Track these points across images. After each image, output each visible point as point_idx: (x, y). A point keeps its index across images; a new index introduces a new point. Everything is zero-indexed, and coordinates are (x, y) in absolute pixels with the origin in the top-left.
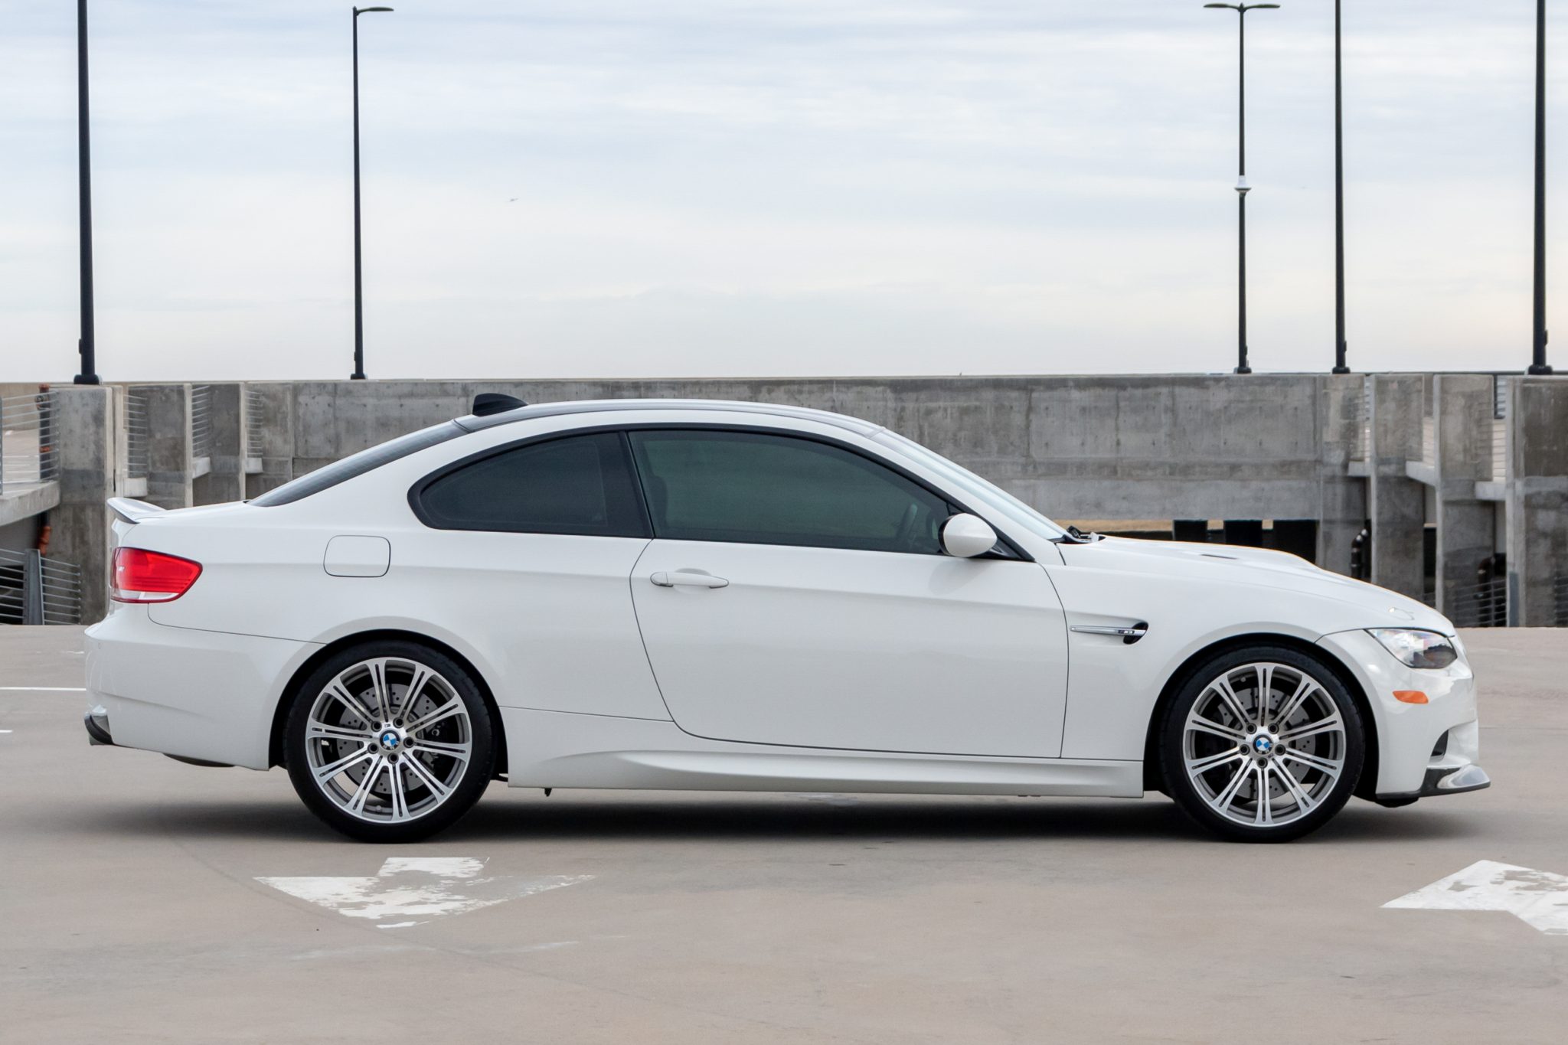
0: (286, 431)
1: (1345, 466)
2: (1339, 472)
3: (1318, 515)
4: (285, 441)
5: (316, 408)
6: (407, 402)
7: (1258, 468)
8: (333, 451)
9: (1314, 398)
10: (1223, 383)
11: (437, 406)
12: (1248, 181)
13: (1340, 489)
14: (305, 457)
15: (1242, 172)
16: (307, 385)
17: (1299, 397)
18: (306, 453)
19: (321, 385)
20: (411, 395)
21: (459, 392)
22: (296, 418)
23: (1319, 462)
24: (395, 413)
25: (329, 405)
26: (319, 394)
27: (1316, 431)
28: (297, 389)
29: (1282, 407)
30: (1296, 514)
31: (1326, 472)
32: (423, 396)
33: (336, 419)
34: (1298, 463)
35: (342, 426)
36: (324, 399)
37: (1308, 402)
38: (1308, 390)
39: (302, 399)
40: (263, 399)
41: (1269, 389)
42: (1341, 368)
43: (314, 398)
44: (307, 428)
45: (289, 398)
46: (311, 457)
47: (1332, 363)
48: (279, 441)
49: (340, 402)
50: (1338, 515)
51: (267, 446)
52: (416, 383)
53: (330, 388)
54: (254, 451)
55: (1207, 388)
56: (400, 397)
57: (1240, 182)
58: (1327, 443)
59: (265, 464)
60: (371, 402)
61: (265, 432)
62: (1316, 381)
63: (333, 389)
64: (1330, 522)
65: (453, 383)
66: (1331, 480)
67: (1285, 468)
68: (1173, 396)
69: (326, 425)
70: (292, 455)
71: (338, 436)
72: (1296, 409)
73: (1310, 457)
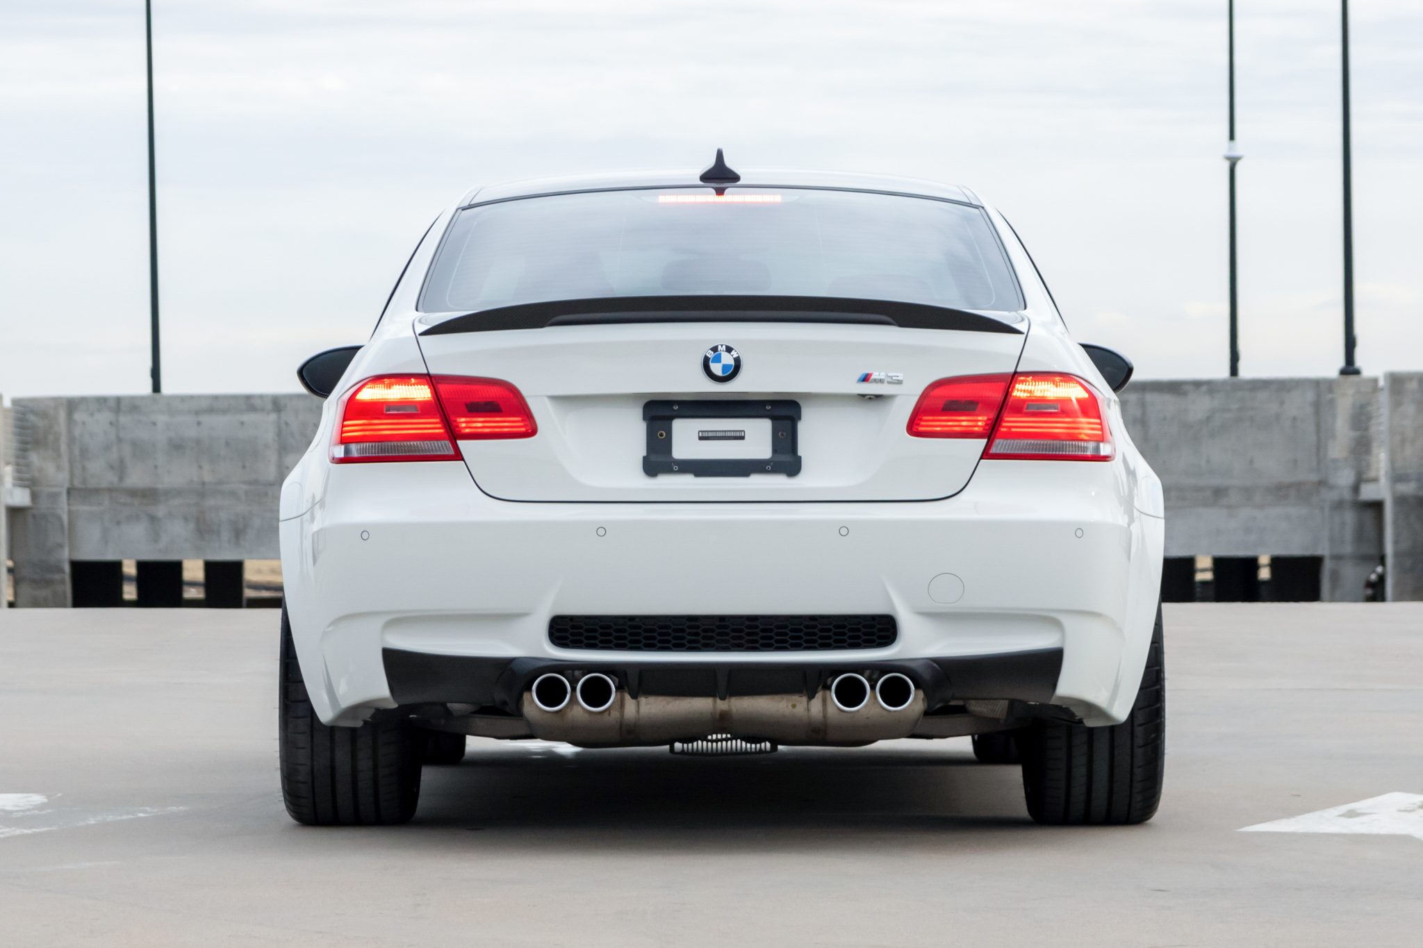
0: (59, 455)
1: (1356, 489)
2: (1347, 495)
3: (1322, 550)
4: (59, 468)
5: (97, 426)
6: (206, 419)
7: (1248, 492)
8: (115, 479)
9: (1317, 405)
10: (1204, 389)
11: (242, 423)
12: (1239, 148)
13: (1349, 517)
14: (82, 486)
15: (1232, 137)
16: (84, 400)
17: (1298, 405)
18: (84, 481)
19: (102, 401)
20: (211, 410)
21: (269, 406)
22: (72, 440)
23: (1322, 483)
24: (191, 432)
25: (111, 423)
26: (99, 410)
27: (1320, 447)
28: (72, 404)
29: (1278, 417)
30: (1296, 547)
31: (1331, 496)
32: (224, 411)
33: (119, 440)
34: (1298, 486)
35: (127, 450)
36: (105, 417)
37: (1309, 410)
38: (1310, 395)
39: (79, 416)
40: (32, 418)
41: (1262, 395)
42: (1350, 368)
43: (92, 415)
44: (84, 452)
45: (62, 415)
46: (89, 486)
47: (1341, 363)
48: (50, 468)
49: (124, 419)
50: (1348, 549)
51: (36, 474)
52: (216, 398)
53: (112, 404)
54: (21, 479)
55: (1185, 394)
56: (197, 413)
57: (1230, 149)
58: (1335, 461)
59: (34, 496)
60: (162, 419)
61: (34, 458)
62: (1320, 387)
63: (118, 405)
64: (1338, 558)
65: (261, 397)
66: (1339, 505)
67: (1281, 492)
68: (1143, 405)
69: (107, 448)
70: (67, 485)
71: (122, 461)
72: (1295, 419)
73: (1314, 477)
